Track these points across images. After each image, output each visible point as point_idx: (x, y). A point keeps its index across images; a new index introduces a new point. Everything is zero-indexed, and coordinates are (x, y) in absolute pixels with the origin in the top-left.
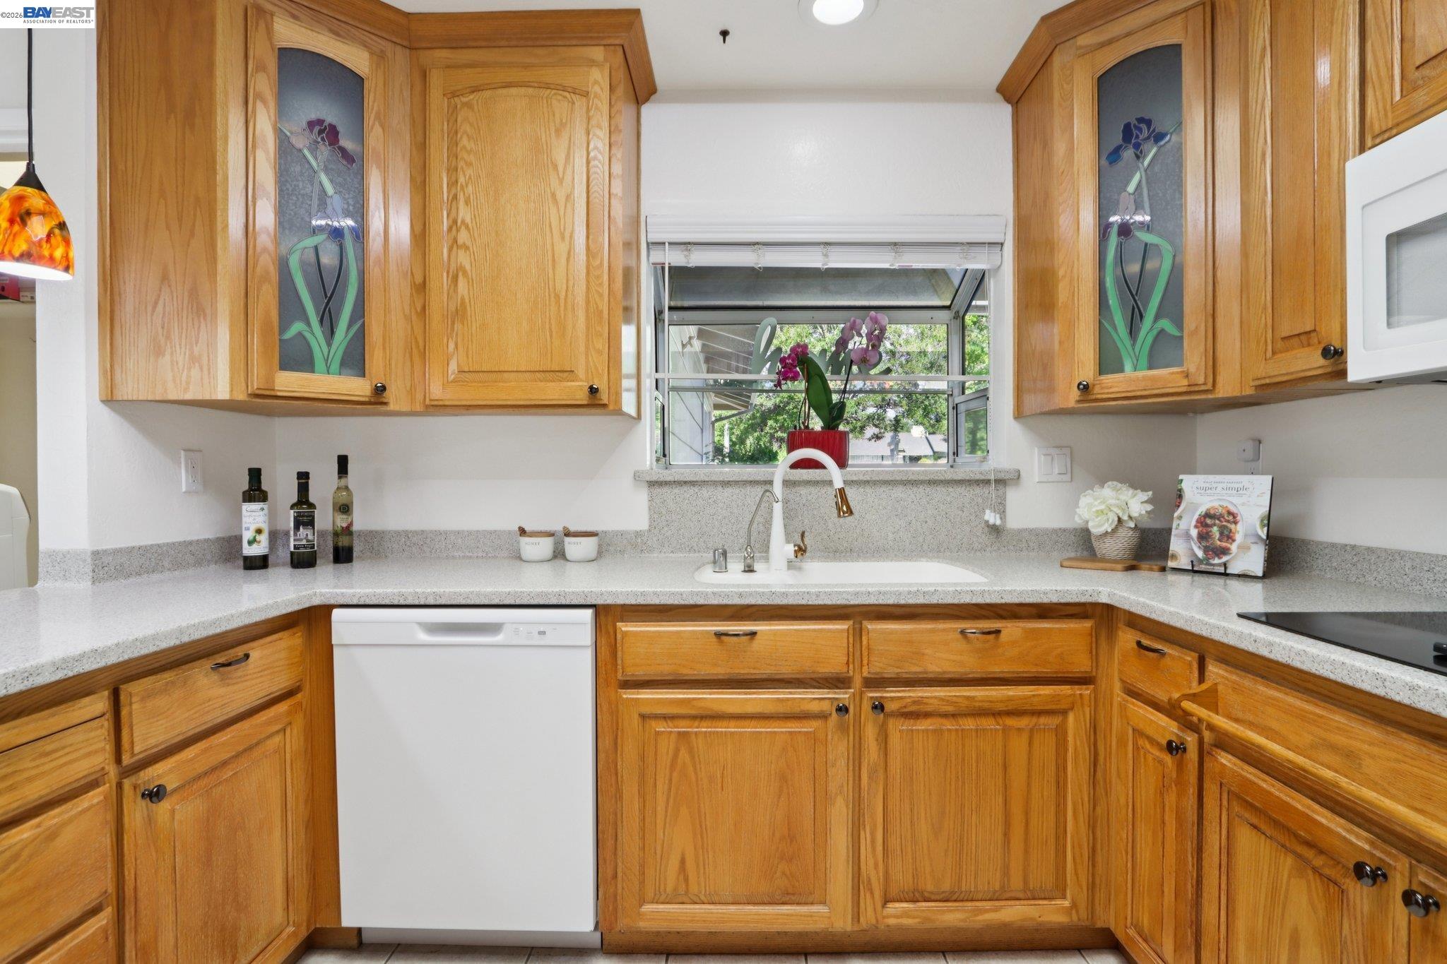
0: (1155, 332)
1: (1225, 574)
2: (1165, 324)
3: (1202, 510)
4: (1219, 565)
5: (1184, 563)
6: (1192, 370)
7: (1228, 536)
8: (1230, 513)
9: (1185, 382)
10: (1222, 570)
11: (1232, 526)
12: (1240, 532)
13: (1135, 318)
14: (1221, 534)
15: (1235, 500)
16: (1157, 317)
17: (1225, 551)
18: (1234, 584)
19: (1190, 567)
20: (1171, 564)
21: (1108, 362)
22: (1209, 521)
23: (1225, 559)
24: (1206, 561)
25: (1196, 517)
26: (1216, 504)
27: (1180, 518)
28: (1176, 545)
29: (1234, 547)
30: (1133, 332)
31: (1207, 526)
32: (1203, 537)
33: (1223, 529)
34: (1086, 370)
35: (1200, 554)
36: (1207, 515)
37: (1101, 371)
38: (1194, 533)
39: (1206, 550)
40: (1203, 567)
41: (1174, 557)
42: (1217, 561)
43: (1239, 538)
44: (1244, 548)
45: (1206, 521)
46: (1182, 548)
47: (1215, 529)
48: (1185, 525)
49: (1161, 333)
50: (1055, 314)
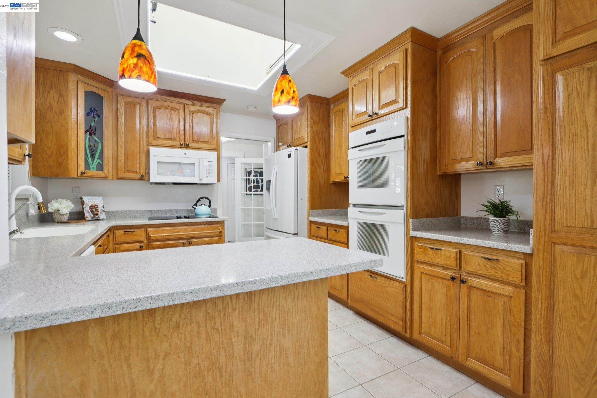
0: (97, 162)
1: (99, 220)
2: (99, 160)
3: (90, 205)
4: (98, 217)
5: (90, 218)
6: (106, 173)
7: (97, 211)
8: (96, 205)
9: (104, 175)
10: (98, 219)
11: (97, 208)
12: (99, 209)
13: (93, 157)
14: (96, 210)
15: (97, 202)
16: (98, 159)
17: (97, 214)
18: (101, 222)
19: (91, 219)
20: (87, 219)
21: (87, 166)
22: (92, 208)
23: (98, 216)
24: (94, 217)
25: (89, 207)
26: (92, 204)
27: (85, 207)
28: (86, 214)
29: (99, 213)
30: (93, 161)
31: (92, 209)
32: (92, 212)
33: (96, 209)
34: (82, 168)
35: (92, 216)
37: (85, 169)
38: (90, 211)
39: (93, 214)
40: (94, 219)
41: (87, 217)
42: (96, 217)
43: (99, 211)
44: (101, 213)
45: (92, 207)
46: (88, 215)
47: (94, 209)
48: (87, 209)
49: (99, 162)
50: (69, 149)
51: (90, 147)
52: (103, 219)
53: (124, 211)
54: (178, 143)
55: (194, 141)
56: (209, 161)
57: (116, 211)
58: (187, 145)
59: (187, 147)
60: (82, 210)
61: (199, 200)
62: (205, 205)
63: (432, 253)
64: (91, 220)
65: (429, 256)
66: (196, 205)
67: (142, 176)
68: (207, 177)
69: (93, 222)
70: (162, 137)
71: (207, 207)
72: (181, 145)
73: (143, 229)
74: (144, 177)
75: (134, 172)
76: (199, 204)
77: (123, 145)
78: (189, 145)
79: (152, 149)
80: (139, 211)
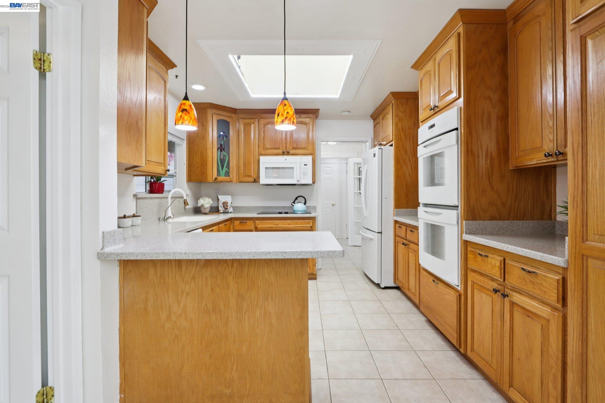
1: (228, 213)
2: (227, 169)
3: (223, 202)
5: (222, 211)
6: (231, 178)
7: (227, 206)
8: (227, 202)
9: (230, 180)
11: (227, 204)
12: (229, 205)
13: (223, 167)
15: (227, 200)
16: (226, 167)
17: (227, 209)
20: (220, 212)
21: (219, 173)
23: (228, 210)
24: (225, 211)
26: (224, 201)
27: (220, 203)
28: (220, 208)
29: (228, 208)
30: (222, 169)
32: (224, 206)
34: (215, 175)
35: (224, 210)
36: (224, 203)
37: (218, 176)
38: (222, 206)
39: (225, 209)
40: (225, 212)
41: (220, 211)
42: (226, 210)
43: (229, 206)
44: (230, 208)
46: (221, 209)
48: (221, 204)
49: (226, 171)
50: (208, 162)
51: (221, 159)
52: (231, 212)
53: (246, 207)
54: (280, 151)
55: (294, 148)
56: (305, 165)
57: (241, 207)
58: (288, 152)
59: (288, 153)
60: (217, 206)
61: (296, 199)
62: (301, 203)
63: (481, 260)
64: (223, 213)
65: (478, 262)
66: (294, 202)
67: (255, 179)
68: (304, 178)
69: (225, 214)
70: (269, 147)
71: (303, 204)
72: (283, 152)
73: (252, 221)
74: (256, 180)
75: (250, 176)
76: (296, 201)
77: (243, 156)
78: (290, 152)
79: (262, 158)
80: (256, 207)
